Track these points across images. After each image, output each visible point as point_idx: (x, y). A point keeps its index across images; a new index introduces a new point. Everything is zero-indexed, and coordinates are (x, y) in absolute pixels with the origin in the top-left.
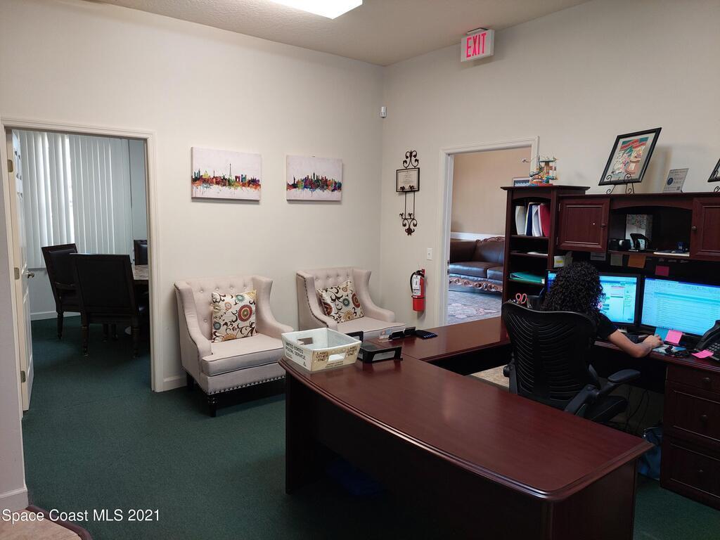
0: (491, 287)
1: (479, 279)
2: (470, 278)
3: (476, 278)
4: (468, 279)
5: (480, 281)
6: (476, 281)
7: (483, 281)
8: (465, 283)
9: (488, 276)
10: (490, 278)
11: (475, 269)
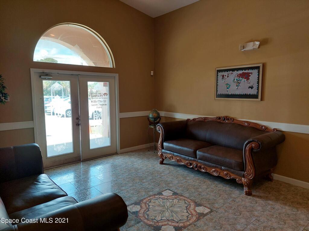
0: (200, 167)
1: (190, 158)
2: (182, 156)
3: (187, 157)
4: (180, 157)
5: (191, 160)
6: (187, 160)
7: (194, 160)
8: (178, 161)
9: (198, 157)
10: (200, 159)
11: (185, 149)
